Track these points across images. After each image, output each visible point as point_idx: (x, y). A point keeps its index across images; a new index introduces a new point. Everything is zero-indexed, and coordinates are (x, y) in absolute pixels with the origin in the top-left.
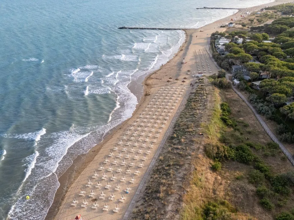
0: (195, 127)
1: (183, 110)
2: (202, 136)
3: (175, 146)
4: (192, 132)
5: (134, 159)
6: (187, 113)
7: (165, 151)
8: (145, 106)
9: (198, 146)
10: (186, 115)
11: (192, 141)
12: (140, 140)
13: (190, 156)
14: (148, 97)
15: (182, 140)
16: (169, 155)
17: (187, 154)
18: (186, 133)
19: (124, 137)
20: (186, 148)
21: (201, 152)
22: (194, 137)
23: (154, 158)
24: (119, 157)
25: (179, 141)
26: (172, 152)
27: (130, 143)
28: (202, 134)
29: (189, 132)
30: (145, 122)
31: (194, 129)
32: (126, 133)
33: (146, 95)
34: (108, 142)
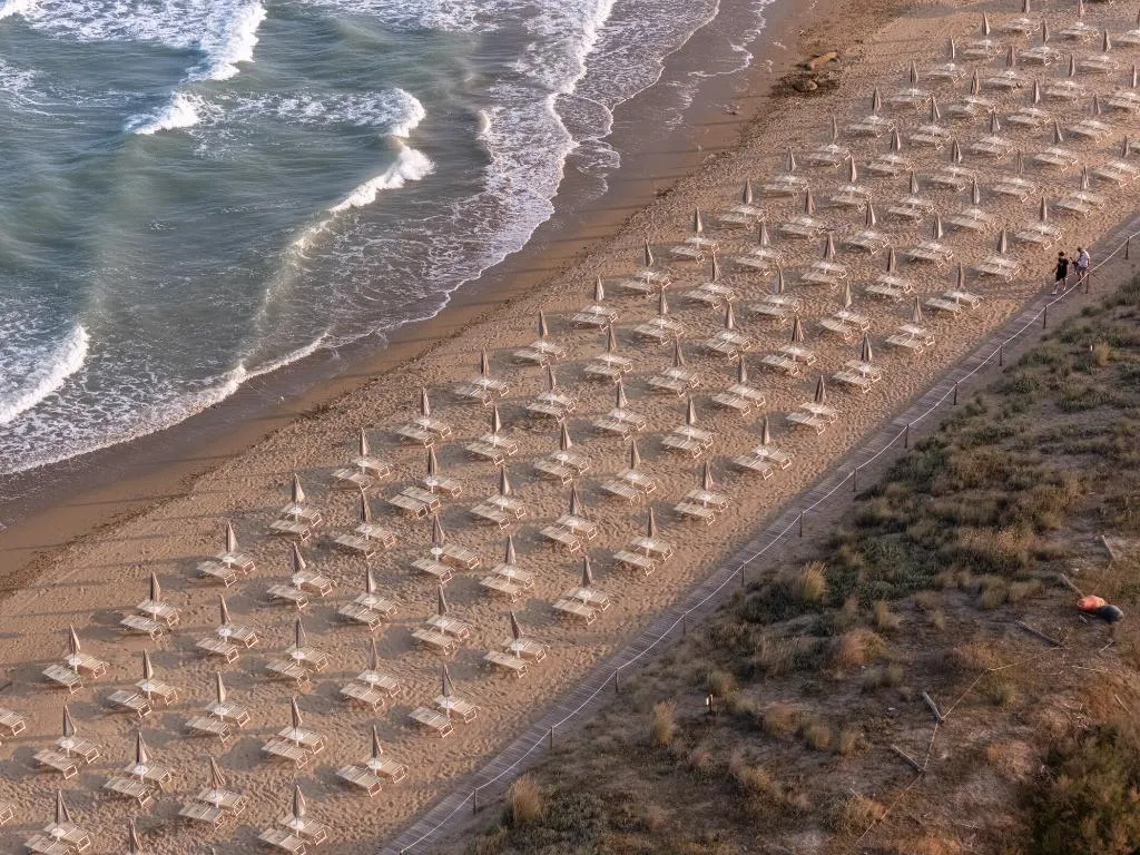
0: (1085, 522)
1: (1087, 312)
2: (1100, 627)
3: (746, 700)
4: (1011, 568)
5: (266, 758)
6: (1103, 350)
7: (625, 727)
8: (704, 203)
9: (976, 735)
10: (1086, 363)
11: (947, 673)
12: (433, 568)
13: (830, 826)
14: (801, 112)
15: (856, 642)
16: (626, 779)
17: (803, 801)
18: (946, 576)
19: (297, 511)
20: (837, 736)
21: (970, 810)
22: (998, 631)
23: (472, 779)
24: (133, 702)
25: (819, 650)
26: (672, 758)
27: (318, 581)
28: (1106, 615)
29: (981, 562)
30: (603, 380)
31: (1057, 544)
32: (341, 474)
33: (795, 87)
34: (130, 529)
